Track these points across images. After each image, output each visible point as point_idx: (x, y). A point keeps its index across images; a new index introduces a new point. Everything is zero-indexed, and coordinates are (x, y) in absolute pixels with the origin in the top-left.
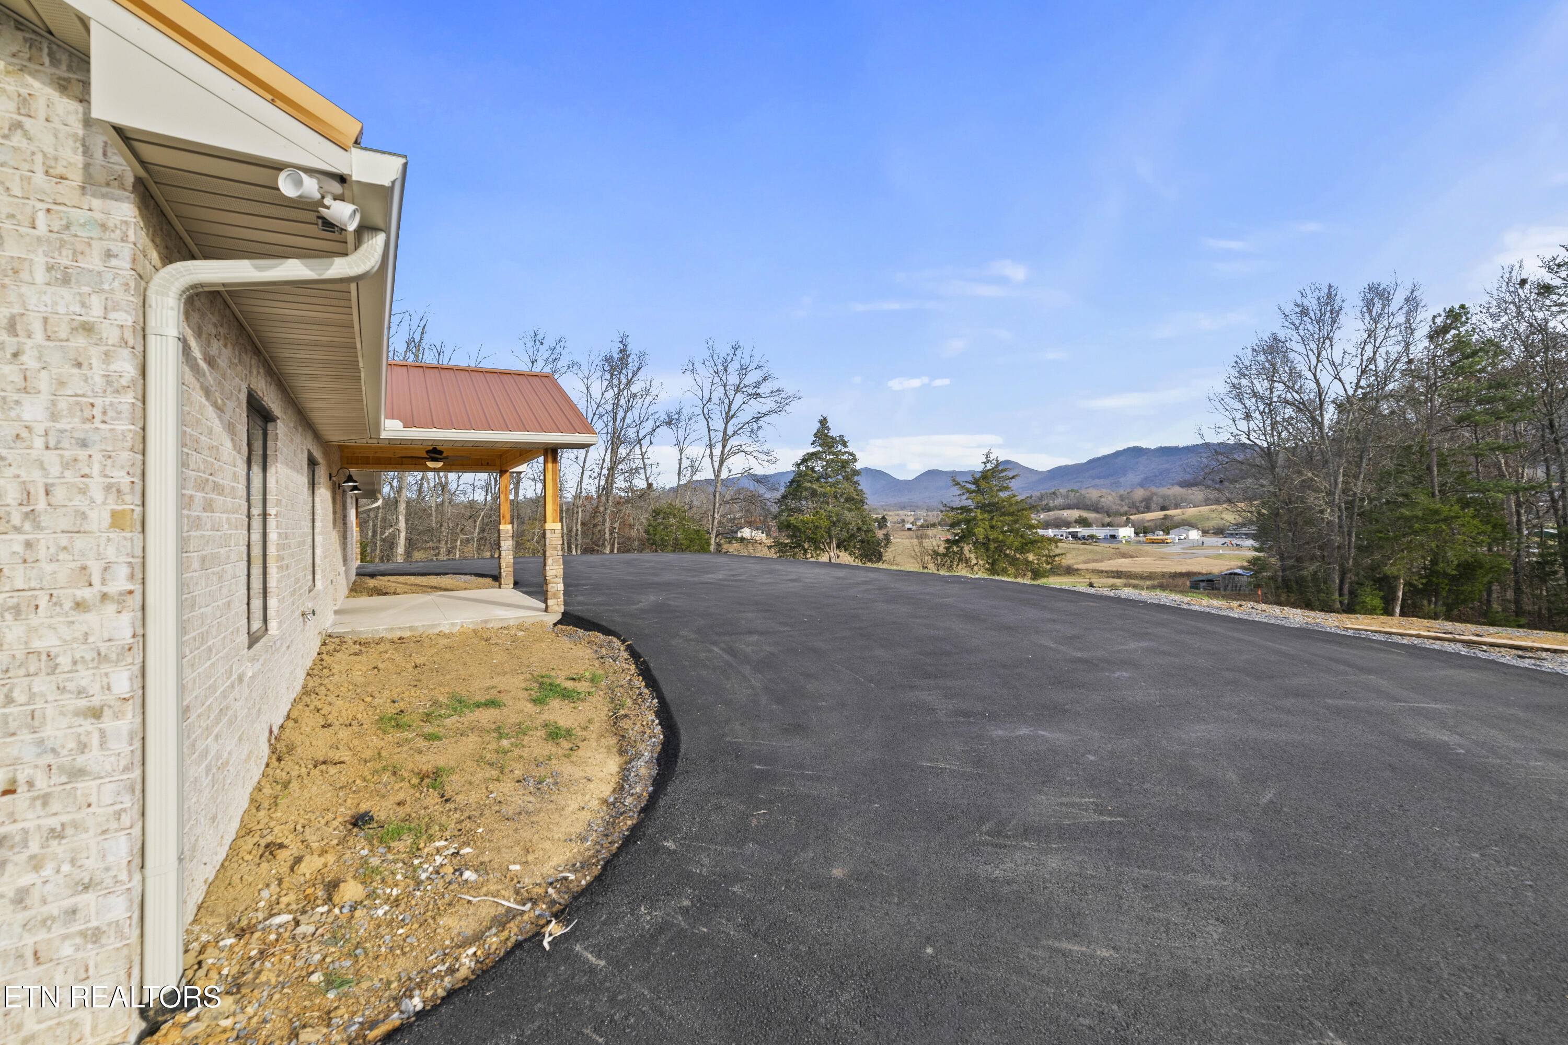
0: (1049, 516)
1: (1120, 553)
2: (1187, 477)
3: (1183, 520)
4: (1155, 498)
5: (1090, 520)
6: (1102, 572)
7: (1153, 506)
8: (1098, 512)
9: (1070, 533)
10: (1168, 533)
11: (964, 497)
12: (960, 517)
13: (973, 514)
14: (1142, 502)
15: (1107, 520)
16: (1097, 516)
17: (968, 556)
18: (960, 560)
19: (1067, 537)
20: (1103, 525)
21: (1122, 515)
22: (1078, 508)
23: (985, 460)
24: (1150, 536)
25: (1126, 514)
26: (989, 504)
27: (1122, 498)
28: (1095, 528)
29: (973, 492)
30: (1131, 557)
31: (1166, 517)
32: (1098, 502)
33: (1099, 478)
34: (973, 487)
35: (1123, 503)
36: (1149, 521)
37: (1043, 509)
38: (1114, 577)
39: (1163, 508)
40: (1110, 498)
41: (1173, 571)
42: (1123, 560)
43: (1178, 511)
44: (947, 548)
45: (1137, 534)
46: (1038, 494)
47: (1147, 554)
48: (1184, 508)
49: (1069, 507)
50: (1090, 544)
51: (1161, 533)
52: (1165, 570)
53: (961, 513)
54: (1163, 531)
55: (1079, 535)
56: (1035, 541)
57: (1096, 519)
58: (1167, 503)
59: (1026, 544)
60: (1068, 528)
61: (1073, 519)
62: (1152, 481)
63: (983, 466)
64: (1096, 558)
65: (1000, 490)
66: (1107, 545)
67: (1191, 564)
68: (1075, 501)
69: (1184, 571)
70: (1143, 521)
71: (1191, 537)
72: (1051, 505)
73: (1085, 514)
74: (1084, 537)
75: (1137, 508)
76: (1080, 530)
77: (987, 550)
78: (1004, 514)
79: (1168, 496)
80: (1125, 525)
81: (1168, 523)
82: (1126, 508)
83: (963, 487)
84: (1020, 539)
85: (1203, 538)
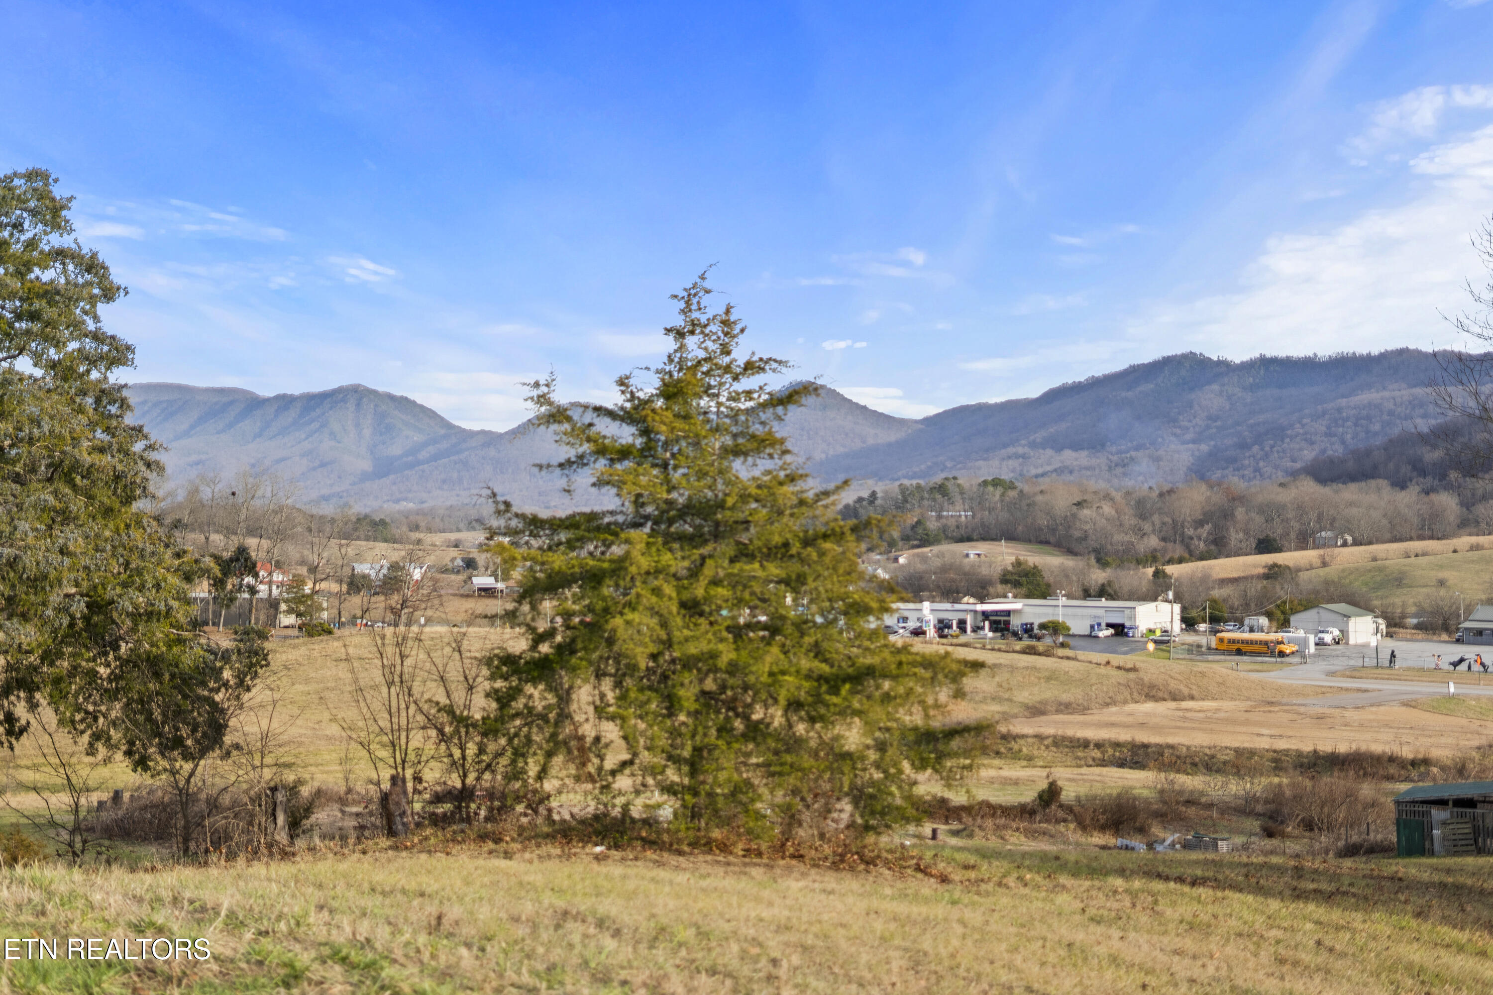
0: (924, 559)
1: (1140, 682)
2: (1336, 450)
3: (1327, 583)
4: (1240, 513)
5: (1048, 577)
6: (1085, 744)
7: (1235, 537)
8: (1070, 552)
9: (986, 615)
10: (1284, 624)
11: (584, 478)
12: (559, 561)
13: (617, 550)
14: (1199, 523)
15: (1099, 576)
16: (1069, 562)
17: (588, 731)
18: (555, 745)
19: (977, 629)
20: (1087, 594)
21: (1141, 561)
22: (1010, 536)
23: (679, 321)
24: (1231, 633)
25: (1152, 558)
26: (688, 510)
27: (1142, 510)
28: (1063, 601)
29: (624, 453)
30: (1175, 697)
31: (1273, 573)
32: (1070, 521)
33: (1076, 446)
34: (626, 435)
35: (1147, 527)
36: (1223, 582)
37: (906, 538)
38: (1121, 764)
39: (1265, 546)
40: (1107, 509)
41: (1307, 747)
42: (1149, 706)
43: (1310, 556)
44: (503, 700)
45: (1189, 623)
46: (893, 487)
47: (1222, 691)
48: (1324, 546)
49: (986, 535)
50: (1047, 654)
51: (1264, 621)
52: (1282, 745)
53: (571, 545)
54: (1269, 615)
55: (1016, 622)
56: (870, 672)
57: (1065, 573)
58: (1276, 531)
59: (833, 683)
60: (982, 600)
61: (996, 572)
62: (1233, 460)
63: (670, 344)
64: (1065, 697)
65: (737, 452)
66: (1102, 657)
67: (1362, 726)
68: (1004, 516)
69: (1343, 748)
70: (1205, 579)
71: (1354, 639)
72: (932, 525)
73: (1034, 558)
74: (1028, 630)
75: (1186, 542)
76: (1017, 605)
77: (671, 705)
78: (744, 553)
79: (1281, 508)
80: (1152, 597)
81: (1282, 591)
82: (1153, 542)
83: (584, 432)
84: (806, 663)
85: (1390, 644)
